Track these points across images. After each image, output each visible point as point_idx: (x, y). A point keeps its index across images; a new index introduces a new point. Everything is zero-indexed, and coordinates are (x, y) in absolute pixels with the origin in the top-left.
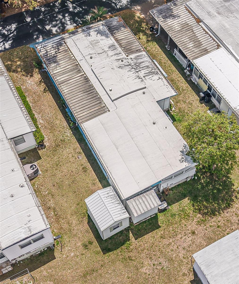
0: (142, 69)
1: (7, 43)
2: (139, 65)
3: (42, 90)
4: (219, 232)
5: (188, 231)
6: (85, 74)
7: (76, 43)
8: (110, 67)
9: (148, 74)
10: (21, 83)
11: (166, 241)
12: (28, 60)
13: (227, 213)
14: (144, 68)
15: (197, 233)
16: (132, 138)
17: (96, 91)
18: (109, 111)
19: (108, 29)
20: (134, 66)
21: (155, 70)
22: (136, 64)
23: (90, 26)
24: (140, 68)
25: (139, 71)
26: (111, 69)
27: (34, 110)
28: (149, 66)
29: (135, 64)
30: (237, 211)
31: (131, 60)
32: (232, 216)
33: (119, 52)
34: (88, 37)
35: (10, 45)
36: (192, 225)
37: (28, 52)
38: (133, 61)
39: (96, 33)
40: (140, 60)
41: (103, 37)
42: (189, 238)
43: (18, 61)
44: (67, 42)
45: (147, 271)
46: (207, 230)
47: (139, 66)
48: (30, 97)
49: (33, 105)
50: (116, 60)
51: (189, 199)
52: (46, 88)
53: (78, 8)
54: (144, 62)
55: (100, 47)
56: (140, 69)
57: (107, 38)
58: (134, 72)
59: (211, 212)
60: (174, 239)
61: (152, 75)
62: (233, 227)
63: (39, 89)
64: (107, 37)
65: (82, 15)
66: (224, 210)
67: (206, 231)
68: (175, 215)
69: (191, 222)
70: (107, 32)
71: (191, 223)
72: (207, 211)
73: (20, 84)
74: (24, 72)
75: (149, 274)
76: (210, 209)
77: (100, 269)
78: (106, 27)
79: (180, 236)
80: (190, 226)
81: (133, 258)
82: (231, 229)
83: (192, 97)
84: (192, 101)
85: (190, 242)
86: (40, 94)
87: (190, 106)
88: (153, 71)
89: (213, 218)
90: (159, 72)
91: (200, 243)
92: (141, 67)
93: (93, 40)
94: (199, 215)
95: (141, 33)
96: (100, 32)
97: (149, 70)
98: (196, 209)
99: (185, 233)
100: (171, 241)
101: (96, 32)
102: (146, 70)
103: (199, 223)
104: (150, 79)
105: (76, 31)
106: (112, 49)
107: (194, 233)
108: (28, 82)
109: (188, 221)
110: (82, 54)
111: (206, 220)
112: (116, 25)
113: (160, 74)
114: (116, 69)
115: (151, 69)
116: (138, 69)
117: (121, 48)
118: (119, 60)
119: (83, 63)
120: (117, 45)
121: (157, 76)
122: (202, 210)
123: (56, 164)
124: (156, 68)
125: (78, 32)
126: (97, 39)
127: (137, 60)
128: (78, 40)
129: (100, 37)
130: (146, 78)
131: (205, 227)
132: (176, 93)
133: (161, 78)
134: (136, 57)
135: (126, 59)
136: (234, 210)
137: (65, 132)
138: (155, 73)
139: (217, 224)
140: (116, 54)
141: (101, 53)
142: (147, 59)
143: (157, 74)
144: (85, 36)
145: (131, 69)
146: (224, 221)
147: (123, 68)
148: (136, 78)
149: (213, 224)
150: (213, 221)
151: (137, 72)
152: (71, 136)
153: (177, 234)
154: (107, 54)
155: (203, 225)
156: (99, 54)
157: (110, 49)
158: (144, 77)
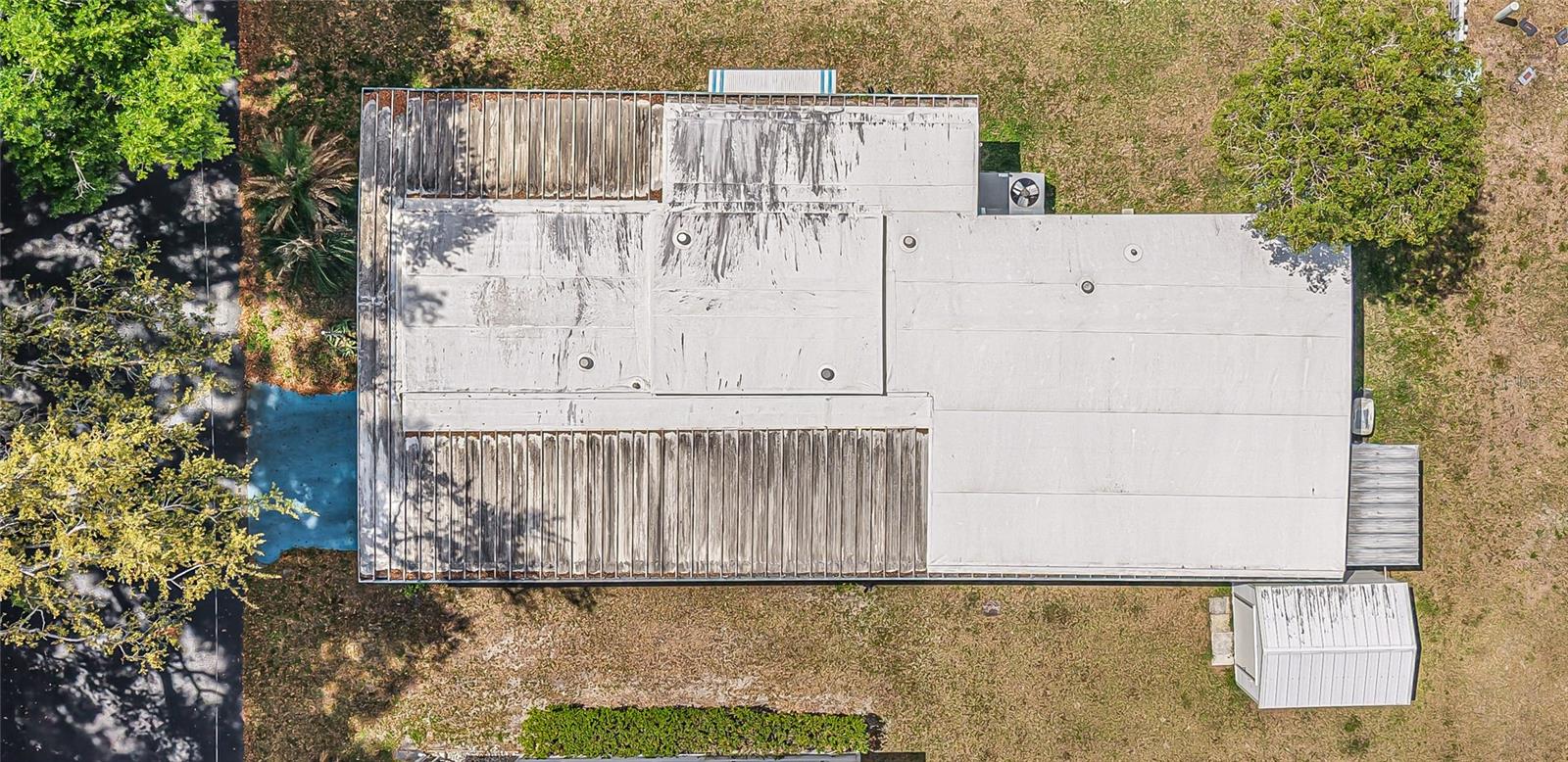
0: (765, 173)
1: (185, 656)
2: (740, 176)
3: (571, 611)
4: (1541, 277)
5: (1484, 377)
6: (661, 433)
7: (455, 386)
8: (692, 312)
9: (809, 161)
10: (483, 690)
11: (1477, 473)
12: (350, 605)
13: (1493, 200)
14: (768, 160)
15: (1505, 352)
16: (1109, 411)
17: (786, 432)
18: (925, 431)
19: (426, 189)
20: (736, 200)
21: (795, 116)
22: (724, 185)
23: (368, 263)
24: (757, 178)
25: (773, 192)
26: (709, 315)
27: (669, 690)
28: (766, 131)
29: (724, 192)
30: (1504, 162)
31: (690, 196)
32: (1512, 194)
33: (614, 223)
34: (440, 312)
35: (208, 645)
36: (1469, 351)
37: (300, 586)
38: (702, 188)
39: (432, 262)
40: (710, 151)
41: (481, 242)
42: (1506, 388)
43: (338, 645)
44: (421, 423)
45: (1542, 588)
46: (1514, 312)
47: (745, 175)
48: (586, 678)
49: (636, 683)
50: (663, 265)
51: (1373, 303)
52: (571, 592)
53: (110, 221)
54: (730, 140)
55: (535, 291)
56: (765, 181)
57: (493, 225)
58: (772, 223)
59: (1459, 254)
60: (1485, 441)
61: (824, 150)
62: (1552, 217)
63: (556, 624)
64: (485, 223)
65: (166, 223)
66: (1477, 205)
67: (1514, 316)
68: (1403, 386)
69: (1458, 346)
70: (448, 204)
71: (1461, 347)
72: (1449, 267)
73: (485, 694)
74: (421, 647)
75: (1555, 587)
76: (1449, 250)
77: (1456, 734)
78: (409, 192)
79: (1486, 414)
80: (1471, 358)
81: (1477, 610)
82: (1553, 225)
83: (937, 7)
84: (955, 17)
85: (1524, 391)
86: (587, 630)
87: (977, 44)
88: (800, 129)
89: (1483, 260)
90: (817, 108)
91: (1543, 360)
92: (751, 169)
93: (470, 302)
94: (1450, 303)
95: (446, 10)
96: (439, 241)
97: (791, 145)
98: (1420, 300)
99: (1484, 391)
100: (1486, 453)
101: (428, 262)
102: (781, 158)
103: (1475, 322)
104: (841, 169)
105: (368, 348)
106: (581, 244)
107: (1500, 362)
108: (490, 656)
109: (1449, 354)
110: (539, 395)
111: (1478, 293)
112: (419, 141)
113: (832, 107)
114: (720, 290)
115: (784, 133)
116: (760, 192)
117: (586, 198)
118: (669, 250)
119: (597, 416)
120: (562, 205)
121: (838, 128)
122: (1435, 281)
123: (976, 709)
124: (787, 108)
125: (374, 343)
126: (482, 281)
127: (705, 167)
128: (438, 367)
129: (473, 258)
130: (826, 183)
131: (1500, 311)
132: (970, 103)
133: (857, 119)
134: (684, 161)
135: (680, 216)
136: (1495, 170)
137: (846, 614)
138: (816, 127)
139: (1513, 263)
140: (621, 241)
141: (582, 306)
142: (715, 118)
143: (826, 123)
144: (430, 322)
145: (755, 225)
146: (1512, 231)
147: (728, 256)
148: (816, 232)
149: (1502, 277)
150: (1494, 269)
151: (774, 204)
152: (875, 597)
153: (1475, 419)
154: (599, 284)
155: (1489, 314)
156: (579, 319)
157: (574, 253)
158: (817, 189)
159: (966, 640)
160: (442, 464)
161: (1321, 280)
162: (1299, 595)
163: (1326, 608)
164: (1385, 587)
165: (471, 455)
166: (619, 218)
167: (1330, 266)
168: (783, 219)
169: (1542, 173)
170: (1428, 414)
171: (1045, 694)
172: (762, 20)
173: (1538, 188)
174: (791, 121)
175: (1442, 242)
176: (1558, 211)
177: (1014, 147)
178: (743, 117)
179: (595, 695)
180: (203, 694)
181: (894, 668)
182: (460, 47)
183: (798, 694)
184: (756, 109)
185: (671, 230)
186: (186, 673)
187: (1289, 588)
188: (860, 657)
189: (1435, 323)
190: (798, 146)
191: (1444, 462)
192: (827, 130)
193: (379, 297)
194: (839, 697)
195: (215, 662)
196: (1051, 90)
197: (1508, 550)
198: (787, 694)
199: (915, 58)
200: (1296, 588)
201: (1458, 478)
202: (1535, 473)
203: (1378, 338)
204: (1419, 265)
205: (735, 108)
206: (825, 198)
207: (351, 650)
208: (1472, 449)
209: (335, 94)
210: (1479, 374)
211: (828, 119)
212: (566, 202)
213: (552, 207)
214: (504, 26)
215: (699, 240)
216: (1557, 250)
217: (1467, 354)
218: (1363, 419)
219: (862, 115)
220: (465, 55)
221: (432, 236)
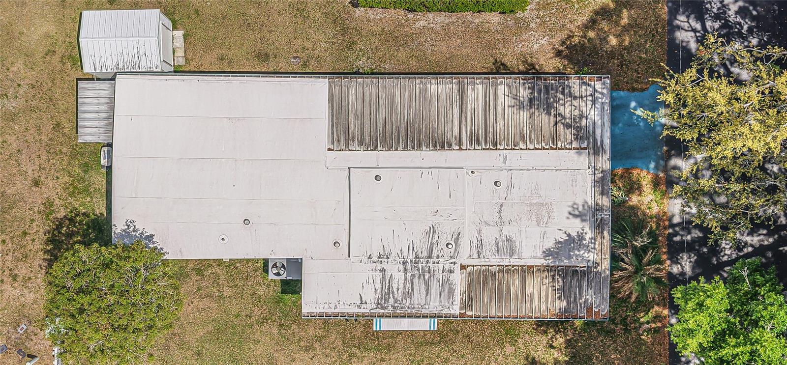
0: (409, 278)
1: (695, 39)
2: (422, 277)
3: (505, 60)
4: (15, 227)
5: (44, 176)
6: (461, 149)
7: (562, 172)
8: (445, 209)
9: (387, 285)
10: (549, 21)
11: (48, 128)
12: (614, 64)
13: (40, 266)
14: (408, 285)
15: (34, 189)
16: (236, 160)
17: (399, 149)
18: (329, 149)
19: (577, 270)
20: (424, 265)
21: (394, 307)
22: (429, 273)
23: (606, 233)
24: (413, 276)
25: (405, 269)
26: (437, 208)
27: (457, 21)
28: (408, 300)
29: (429, 269)
30: (34, 285)
31: (447, 267)
32: (30, 269)
33: (484, 254)
34: (570, 209)
35: (684, 44)
36: (52, 189)
37: (639, 73)
38: (441, 271)
39: (574, 234)
40: (436, 289)
41: (550, 244)
42: (33, 170)
43: (620, 44)
44: (580, 154)
45: (15, 69)
46: (29, 209)
47: (419, 278)
48: (498, 27)
49: (473, 24)
50: (460, 233)
51: (102, 214)
52: (505, 70)
53: (732, 254)
54: (427, 295)
55: (523, 219)
56: (409, 275)
57: (544, 252)
58: (405, 254)
59: (57, 238)
60: (44, 144)
61: (380, 290)
62: (9, 258)
63: (513, 54)
64: (548, 253)
65: (704, 253)
66: (48, 264)
67: (29, 207)
68: (86, 172)
69: (58, 192)
70: (566, 262)
71: (56, 191)
72: (63, 232)
73: (548, 19)
74: (580, 43)
75: (7, 69)
76: (62, 240)
78: (585, 269)
79: (44, 157)
80: (51, 186)
81: (48, 58)
82: (9, 253)
83: (323, 362)
84: (314, 357)
85: (24, 169)
86: (498, 51)
87: (302, 344)
88: (391, 301)
89: (45, 235)
90: (383, 311)
91: (14, 185)
92: (416, 281)
93: (555, 214)
94: (62, 214)
95: (567, 359)
96: (570, 245)
97: (396, 293)
98: (77, 215)
99: (44, 169)
100: (43, 137)
101: (576, 234)
102: (401, 286)
103: (49, 204)
104: (371, 281)
105: (605, 191)
106: (500, 243)
107: (36, 183)
108: (545, 39)
109: (63, 188)
110: (521, 168)
111: (47, 218)
112: (580, 294)
113: (376, 312)
114: (431, 220)
115: (400, 299)
116: (411, 269)
117: (498, 266)
118: (457, 240)
119: (492, 158)
120: (510, 262)
121: (373, 301)
122: (69, 225)
123: (304, 10)
124: (398, 311)
125: (602, 194)
126: (549, 224)
127: (439, 282)
128: (571, 182)
129: (553, 236)
130: (380, 274)
131: (36, 209)
132: (306, 314)
133: (363, 306)
134: (449, 284)
135: (451, 257)
136: (39, 281)
137: (368, 58)
138: (383, 302)
139: (30, 234)
140: (480, 245)
141: (500, 212)
142: (434, 306)
143: (379, 304)
144: (575, 204)
145: (414, 253)
146: (30, 250)
147: (427, 237)
148: (384, 249)
149: (35, 227)
150: (39, 231)
151: (405, 263)
152: (354, 66)
153: (49, 155)
154: (492, 223)
155: (42, 208)
156: (501, 206)
157: (504, 238)
158: (383, 271)
159: (308, 45)
160: (569, 134)
161: (129, 226)
162: (139, 66)
163: (126, 60)
164: (95, 70)
165: (554, 138)
166: (482, 256)
167: (124, 233)
168: (400, 256)
169: (15, 280)
170: (73, 157)
171: (269, 17)
172: (410, 355)
173: (16, 272)
174: (396, 305)
175: (66, 244)
176: (6, 260)
177: (284, 292)
178: (420, 306)
179: (494, 18)
180: (686, 20)
181: (344, 31)
182: (560, 340)
183: (393, 18)
184: (413, 310)
185: (456, 250)
186: (694, 30)
187: (144, 70)
188: (362, 36)
189: (70, 203)
190: (393, 292)
191: (65, 133)
192: (378, 300)
193: (600, 217)
194: (372, 17)
195: (680, 35)
196: (265, 321)
197: (32, 88)
198: (398, 18)
199: (334, 336)
200: (141, 70)
201: (58, 125)
202: (18, 128)
203: (99, 196)
204: (78, 233)
205: (423, 311)
206: (379, 266)
207: (613, 41)
208: (51, 139)
209: (621, 317)
210: (47, 178)
211: (377, 306)
212: (508, 264)
213: (514, 261)
214: (538, 351)
215: (442, 245)
216: (7, 241)
217: (53, 188)
218: (106, 155)
219: (360, 308)
220: (558, 336)
221: (574, 247)
